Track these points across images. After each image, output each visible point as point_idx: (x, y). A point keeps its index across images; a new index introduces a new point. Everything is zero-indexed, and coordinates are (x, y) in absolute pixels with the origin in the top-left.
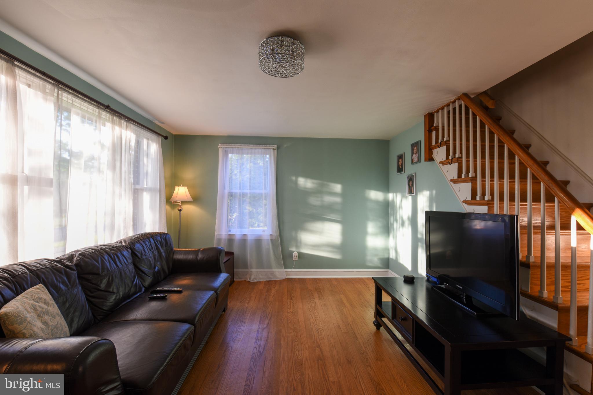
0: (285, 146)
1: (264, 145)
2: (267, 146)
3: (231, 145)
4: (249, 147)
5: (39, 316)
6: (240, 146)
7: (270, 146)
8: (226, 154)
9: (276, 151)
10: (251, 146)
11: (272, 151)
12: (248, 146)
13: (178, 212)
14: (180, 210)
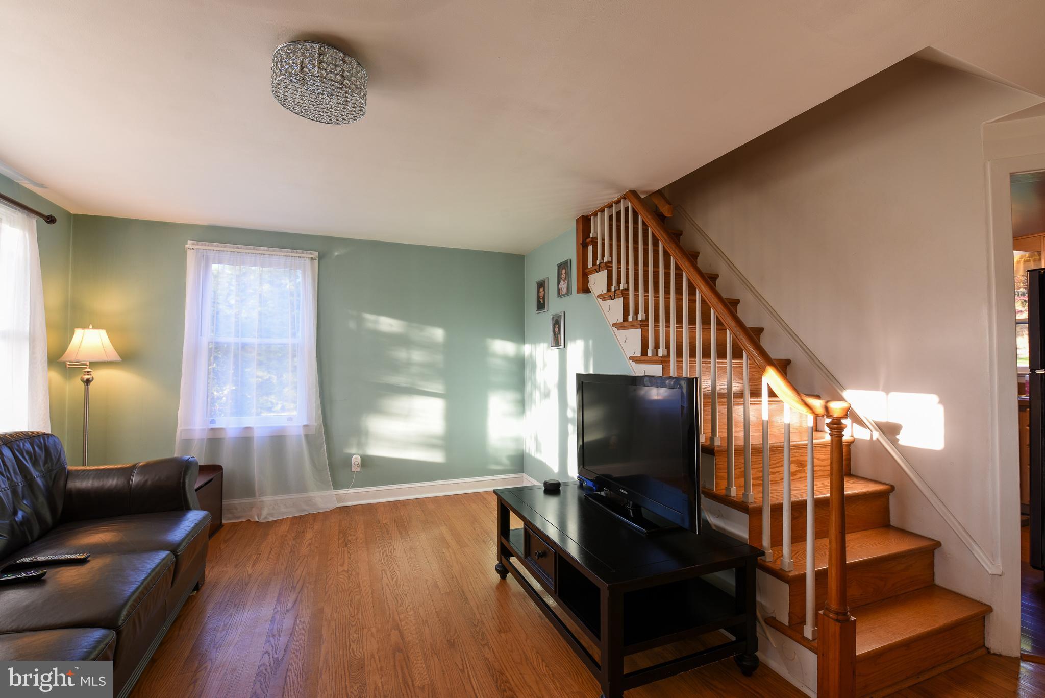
0: (336, 254)
1: (290, 250)
2: (297, 252)
3: (217, 246)
6: (237, 248)
7: (303, 253)
8: (205, 262)
9: (316, 262)
10: (263, 250)
11: (308, 262)
13: (82, 385)
14: (88, 382)
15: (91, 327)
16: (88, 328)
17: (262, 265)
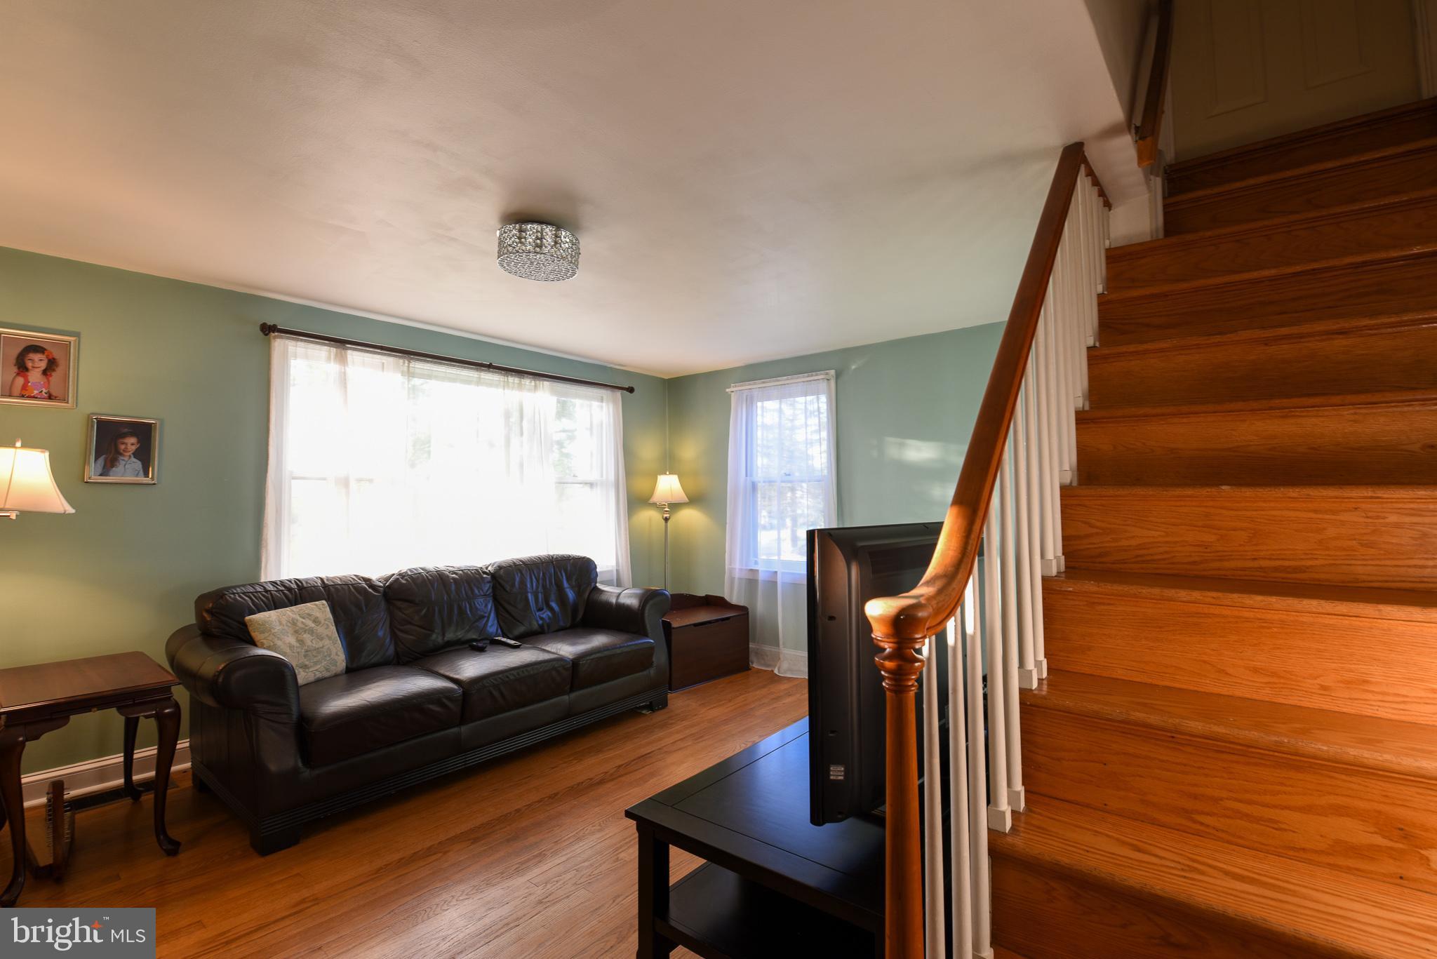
0: (853, 367)
1: (806, 375)
2: (812, 376)
3: (750, 385)
4: (781, 383)
5: (296, 632)
6: (764, 383)
7: (817, 375)
8: (750, 402)
9: (833, 383)
10: (783, 380)
11: (823, 385)
12: (778, 381)
13: (663, 522)
14: (666, 520)
15: (668, 473)
16: (666, 474)
17: (781, 398)
